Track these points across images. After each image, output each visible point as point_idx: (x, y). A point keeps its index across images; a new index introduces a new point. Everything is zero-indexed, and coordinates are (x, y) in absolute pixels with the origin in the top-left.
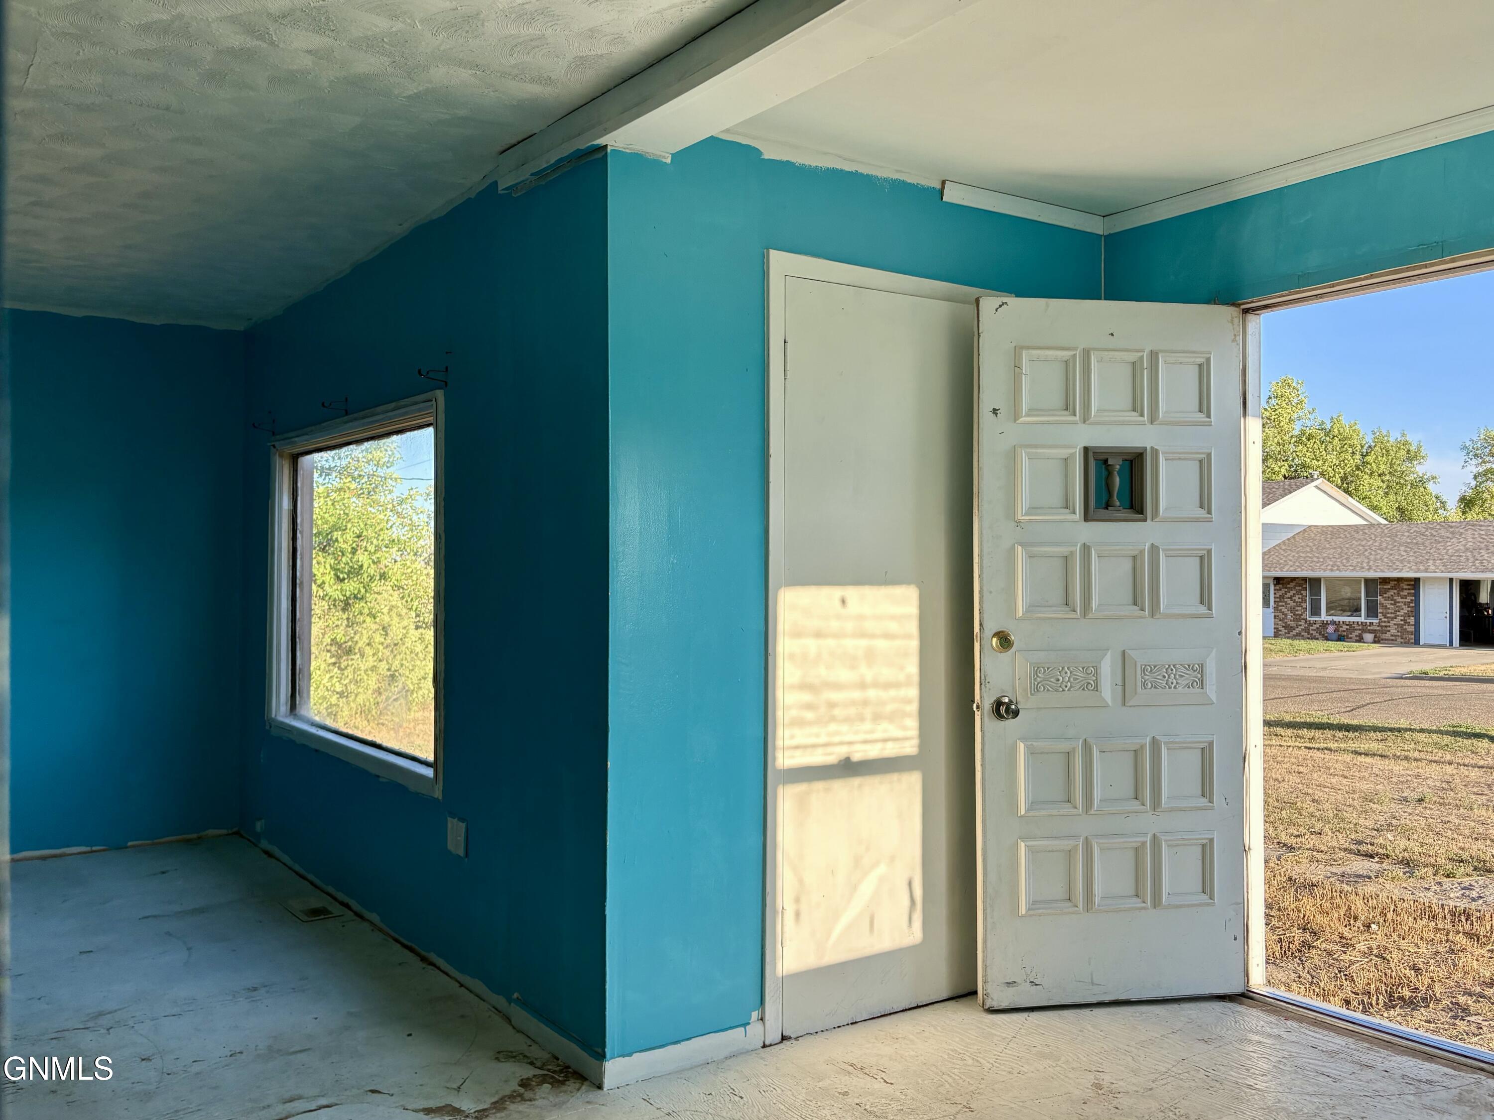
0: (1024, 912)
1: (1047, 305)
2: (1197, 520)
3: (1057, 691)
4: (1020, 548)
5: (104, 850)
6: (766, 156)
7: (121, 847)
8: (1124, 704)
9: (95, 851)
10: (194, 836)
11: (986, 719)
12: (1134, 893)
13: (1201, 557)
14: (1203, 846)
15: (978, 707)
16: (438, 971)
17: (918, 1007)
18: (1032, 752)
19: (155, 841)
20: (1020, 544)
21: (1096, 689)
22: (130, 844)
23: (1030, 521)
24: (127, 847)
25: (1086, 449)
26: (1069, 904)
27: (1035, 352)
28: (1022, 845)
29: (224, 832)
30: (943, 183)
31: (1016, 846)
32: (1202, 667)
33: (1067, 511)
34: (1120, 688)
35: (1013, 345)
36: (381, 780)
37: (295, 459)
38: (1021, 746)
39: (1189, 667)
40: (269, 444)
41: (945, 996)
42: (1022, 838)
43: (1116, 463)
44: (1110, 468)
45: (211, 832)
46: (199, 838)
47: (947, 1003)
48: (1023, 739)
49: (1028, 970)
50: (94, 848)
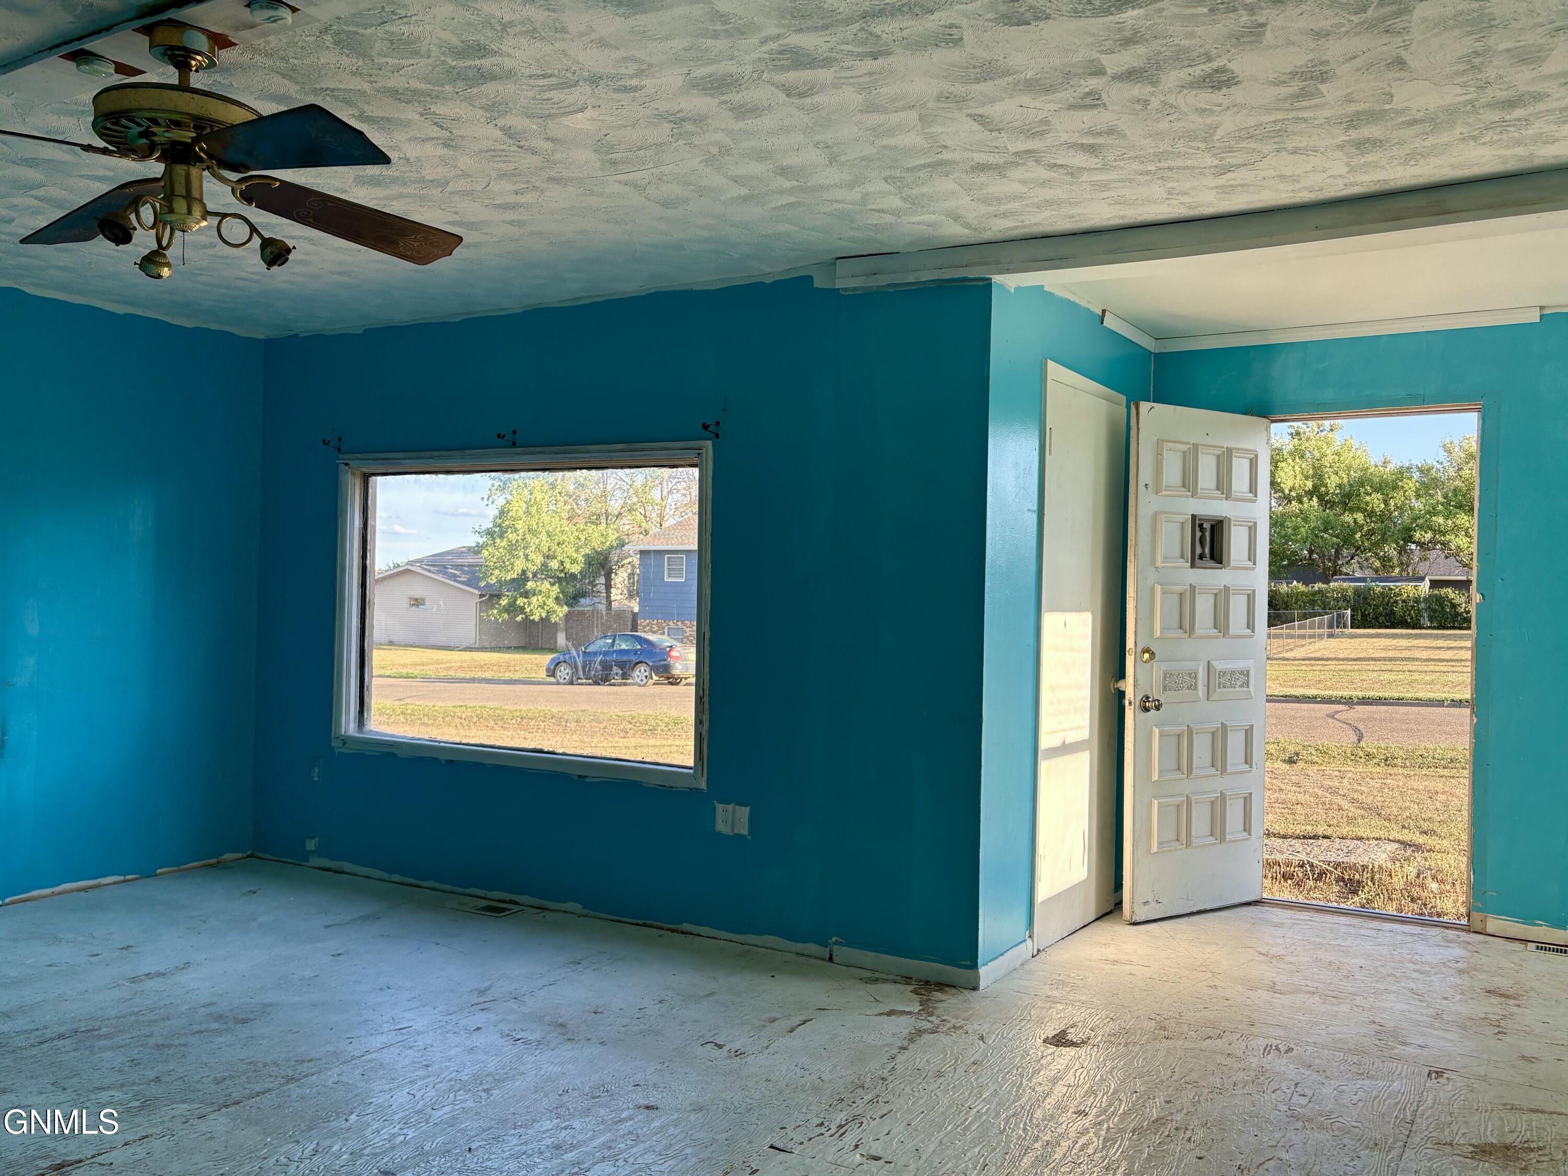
0: (1155, 850)
1: (1175, 410)
2: (1247, 569)
3: (1175, 690)
4: (1159, 586)
5: (136, 879)
6: (1045, 289)
7: (148, 874)
8: (1208, 700)
9: (128, 881)
10: (214, 861)
11: (1137, 711)
12: (1209, 834)
13: (1249, 595)
14: (1245, 798)
15: (1130, 703)
16: (691, 936)
17: (1085, 926)
18: (1161, 735)
19: (183, 867)
20: (1159, 584)
21: (1196, 689)
22: (159, 871)
23: (1164, 567)
24: (156, 875)
25: (1194, 517)
26: (1178, 843)
27: (1170, 445)
28: (1156, 803)
29: (240, 855)
30: (1104, 311)
31: (1150, 804)
32: (1248, 672)
33: (1183, 560)
34: (1206, 688)
35: (1156, 438)
36: (588, 780)
37: (366, 478)
38: (1156, 731)
39: (1242, 673)
40: (337, 461)
41: (1094, 918)
42: (1155, 798)
43: (1207, 526)
44: (1203, 530)
45: (228, 856)
46: (218, 862)
47: (1096, 922)
48: (1156, 726)
49: (1155, 892)
50: (128, 877)
